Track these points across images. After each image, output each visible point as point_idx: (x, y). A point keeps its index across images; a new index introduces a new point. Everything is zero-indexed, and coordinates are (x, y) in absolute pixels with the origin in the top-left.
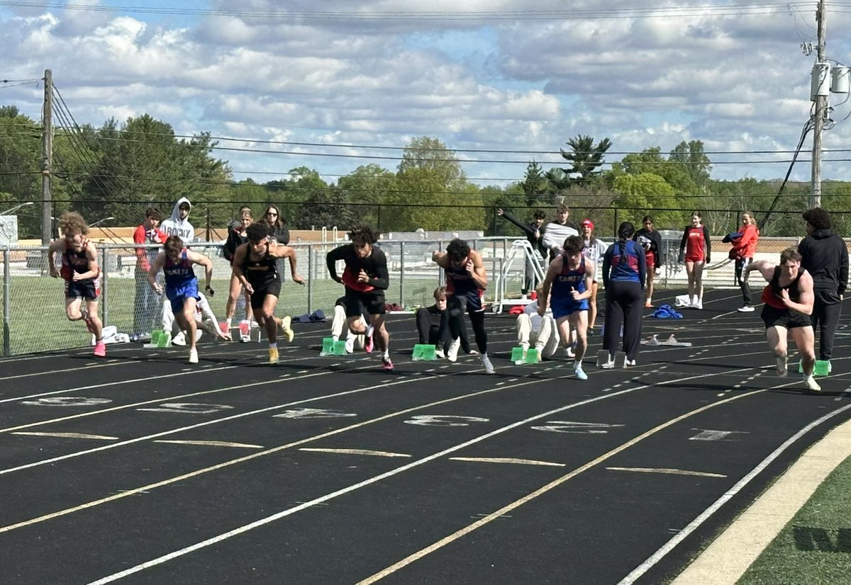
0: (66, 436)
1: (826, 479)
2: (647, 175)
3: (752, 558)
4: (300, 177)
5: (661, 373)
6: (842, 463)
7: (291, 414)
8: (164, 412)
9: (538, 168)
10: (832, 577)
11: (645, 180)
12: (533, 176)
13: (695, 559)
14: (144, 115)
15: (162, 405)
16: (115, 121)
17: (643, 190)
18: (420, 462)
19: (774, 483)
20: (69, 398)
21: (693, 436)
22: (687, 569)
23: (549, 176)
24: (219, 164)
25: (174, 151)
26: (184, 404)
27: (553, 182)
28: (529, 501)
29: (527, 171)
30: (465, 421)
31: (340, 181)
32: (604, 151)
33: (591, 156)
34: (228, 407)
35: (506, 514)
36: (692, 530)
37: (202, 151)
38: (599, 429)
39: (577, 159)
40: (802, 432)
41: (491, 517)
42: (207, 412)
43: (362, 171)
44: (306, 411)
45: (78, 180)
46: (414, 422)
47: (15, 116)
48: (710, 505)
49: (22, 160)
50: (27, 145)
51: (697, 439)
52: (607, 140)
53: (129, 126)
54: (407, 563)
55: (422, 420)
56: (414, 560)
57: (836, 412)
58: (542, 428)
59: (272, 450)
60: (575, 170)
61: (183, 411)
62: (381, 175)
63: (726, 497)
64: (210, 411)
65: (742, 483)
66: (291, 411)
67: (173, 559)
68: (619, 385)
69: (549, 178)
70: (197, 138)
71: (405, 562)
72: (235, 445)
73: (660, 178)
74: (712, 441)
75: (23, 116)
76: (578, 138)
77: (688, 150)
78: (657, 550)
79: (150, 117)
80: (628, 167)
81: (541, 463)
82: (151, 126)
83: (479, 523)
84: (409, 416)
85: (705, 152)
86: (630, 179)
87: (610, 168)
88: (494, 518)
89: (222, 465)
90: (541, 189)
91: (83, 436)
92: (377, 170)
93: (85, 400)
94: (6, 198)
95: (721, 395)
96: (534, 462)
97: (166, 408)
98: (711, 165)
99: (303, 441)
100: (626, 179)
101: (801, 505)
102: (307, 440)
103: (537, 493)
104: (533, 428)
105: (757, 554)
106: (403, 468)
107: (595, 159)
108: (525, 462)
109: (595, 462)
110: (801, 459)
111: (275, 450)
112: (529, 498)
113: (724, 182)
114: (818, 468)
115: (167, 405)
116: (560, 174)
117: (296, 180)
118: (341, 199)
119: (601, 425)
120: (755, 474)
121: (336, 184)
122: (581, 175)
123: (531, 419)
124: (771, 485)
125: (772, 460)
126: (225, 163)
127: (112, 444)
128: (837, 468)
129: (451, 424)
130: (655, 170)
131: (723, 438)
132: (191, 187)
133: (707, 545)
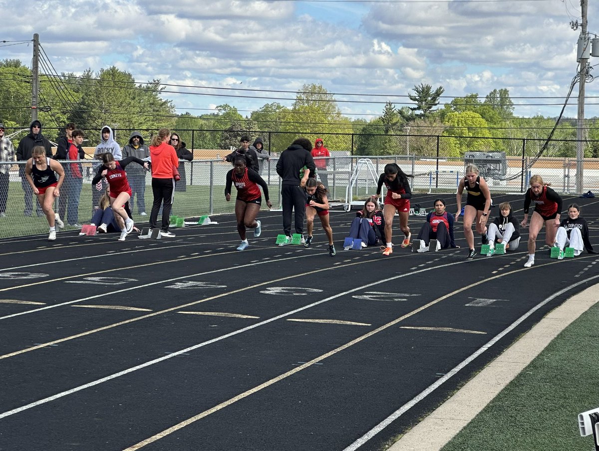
0: (7, 302)
1: (558, 336)
2: (468, 112)
3: (492, 396)
4: (223, 111)
5: (456, 256)
6: (571, 324)
7: (179, 285)
8: (86, 284)
9: (392, 107)
10: (548, 410)
11: (467, 116)
12: (389, 113)
13: (451, 397)
14: (112, 67)
15: (85, 279)
16: (91, 71)
17: (465, 123)
18: (265, 322)
19: (520, 338)
20: (17, 273)
21: (467, 304)
22: (444, 404)
23: (401, 112)
24: (166, 102)
25: (134, 93)
26: (101, 278)
27: (404, 117)
28: (338, 352)
29: (385, 109)
30: (304, 291)
31: (252, 114)
32: (438, 95)
33: (430, 98)
34: (133, 280)
35: (319, 362)
36: (453, 374)
37: (154, 93)
38: (401, 298)
39: (420, 101)
40: (547, 300)
41: (308, 364)
42: (117, 284)
43: (267, 107)
44: (190, 283)
45: (64, 113)
46: (267, 292)
47: (19, 66)
48: (470, 355)
49: (23, 98)
50: (27, 87)
51: (471, 305)
52: (441, 88)
53: (101, 75)
54: (237, 400)
55: (273, 291)
56: (243, 397)
57: (574, 286)
58: (360, 297)
59: (158, 313)
60: (419, 108)
61: (100, 283)
62: (281, 110)
63: (484, 349)
64: (120, 283)
65: (497, 339)
66: (179, 283)
67: (62, 397)
68: (423, 265)
69: (400, 114)
70: (150, 84)
71: (236, 399)
72: (132, 309)
73: (477, 115)
74: (482, 307)
75: (24, 66)
76: (421, 86)
77: (498, 96)
78: (425, 389)
79: (117, 68)
80: (455, 107)
81: (353, 323)
82: (117, 75)
83: (298, 369)
84: (264, 288)
85: (510, 96)
86: (456, 115)
87: (443, 107)
88: (309, 365)
89: (118, 324)
90: (394, 121)
91: (19, 302)
92: (279, 107)
93: (29, 275)
94: (12, 124)
95: (494, 272)
96: (349, 323)
97: (89, 281)
98: (513, 106)
99: (182, 306)
100: (453, 115)
101: (536, 354)
102: (185, 305)
103: (346, 346)
104: (353, 297)
105: (497, 392)
106: (251, 327)
107: (432, 101)
108: (342, 322)
109: (393, 323)
110: (543, 320)
111: (160, 313)
112: (339, 350)
113: (523, 118)
114: (555, 327)
115: (89, 278)
116: (408, 111)
117: (221, 114)
118: (252, 128)
119: (403, 295)
120: (508, 332)
121: (249, 117)
122: (422, 112)
123: (353, 290)
124: (518, 340)
125: (522, 321)
126: (170, 102)
127: (39, 308)
128: (567, 327)
129: (295, 294)
130: (474, 109)
131: (489, 305)
132: (145, 119)
133: (462, 385)
